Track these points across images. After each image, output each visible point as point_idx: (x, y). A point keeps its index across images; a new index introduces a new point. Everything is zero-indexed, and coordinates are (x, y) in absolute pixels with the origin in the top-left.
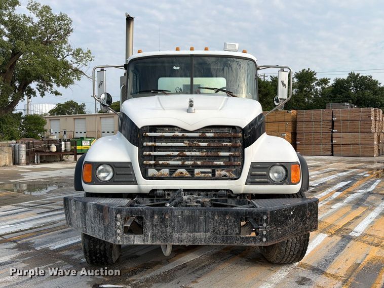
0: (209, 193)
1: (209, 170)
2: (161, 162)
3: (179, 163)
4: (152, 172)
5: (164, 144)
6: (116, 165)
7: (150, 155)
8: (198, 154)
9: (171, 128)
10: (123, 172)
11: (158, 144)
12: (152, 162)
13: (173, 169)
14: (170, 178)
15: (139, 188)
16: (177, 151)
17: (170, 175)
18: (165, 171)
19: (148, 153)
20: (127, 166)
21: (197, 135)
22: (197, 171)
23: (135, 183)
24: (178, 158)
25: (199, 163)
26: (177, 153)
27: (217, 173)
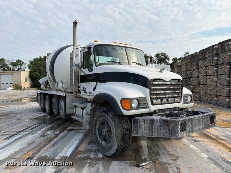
0: (170, 109)
1: (173, 99)
2: (158, 96)
3: (164, 96)
4: (155, 101)
5: (159, 88)
6: (140, 99)
7: (154, 93)
8: (170, 92)
9: (160, 80)
10: (143, 103)
11: (157, 88)
12: (155, 97)
13: (162, 99)
14: (161, 104)
15: (150, 110)
16: (163, 91)
17: (161, 102)
18: (159, 100)
19: (153, 92)
20: (144, 99)
21: (169, 83)
22: (169, 99)
23: (148, 107)
24: (162, 94)
25: (170, 96)
26: (163, 92)
27: (175, 100)
